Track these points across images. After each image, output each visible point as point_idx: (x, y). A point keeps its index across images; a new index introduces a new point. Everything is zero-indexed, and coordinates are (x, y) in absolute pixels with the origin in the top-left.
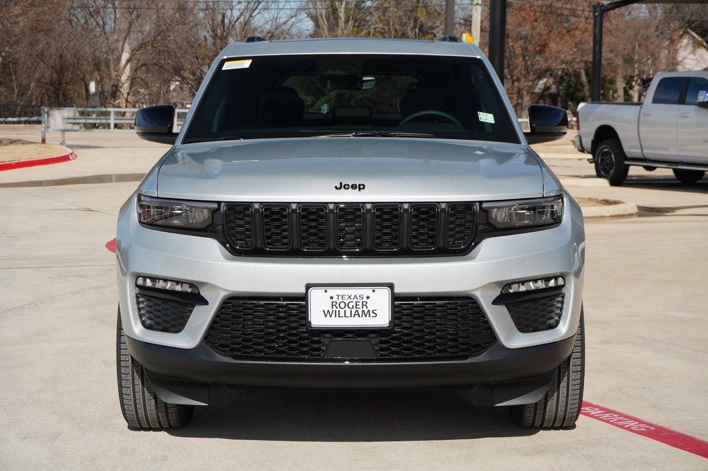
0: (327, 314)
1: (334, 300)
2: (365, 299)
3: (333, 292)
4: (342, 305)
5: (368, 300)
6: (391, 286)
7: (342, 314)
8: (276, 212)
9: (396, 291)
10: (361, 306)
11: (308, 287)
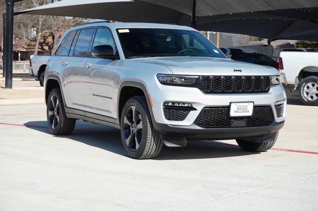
0: (235, 112)
1: (238, 107)
2: (246, 107)
3: (238, 104)
4: (240, 109)
5: (247, 107)
6: (254, 103)
7: (240, 112)
8: (217, 79)
9: (255, 104)
10: (245, 109)
11: (231, 103)
